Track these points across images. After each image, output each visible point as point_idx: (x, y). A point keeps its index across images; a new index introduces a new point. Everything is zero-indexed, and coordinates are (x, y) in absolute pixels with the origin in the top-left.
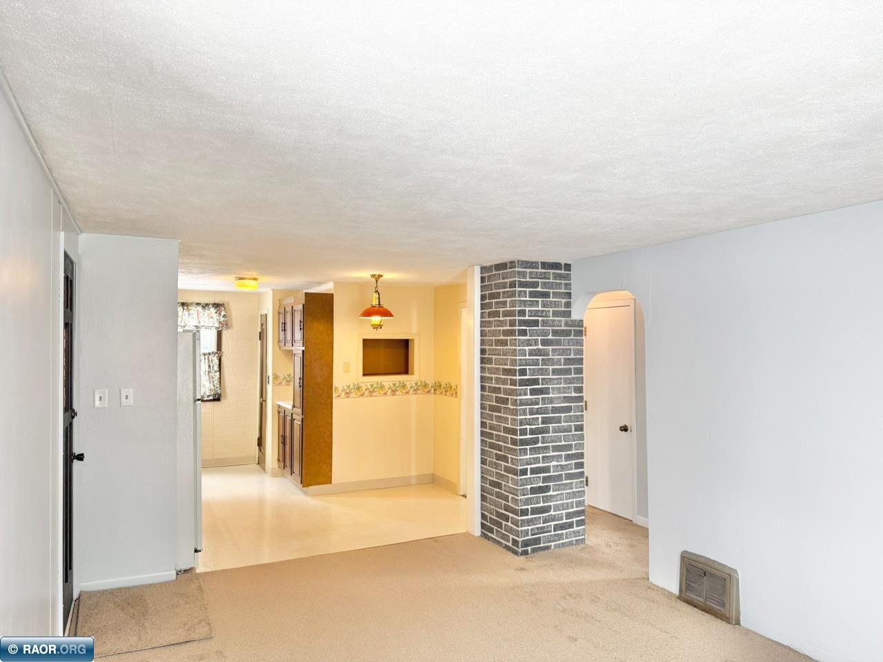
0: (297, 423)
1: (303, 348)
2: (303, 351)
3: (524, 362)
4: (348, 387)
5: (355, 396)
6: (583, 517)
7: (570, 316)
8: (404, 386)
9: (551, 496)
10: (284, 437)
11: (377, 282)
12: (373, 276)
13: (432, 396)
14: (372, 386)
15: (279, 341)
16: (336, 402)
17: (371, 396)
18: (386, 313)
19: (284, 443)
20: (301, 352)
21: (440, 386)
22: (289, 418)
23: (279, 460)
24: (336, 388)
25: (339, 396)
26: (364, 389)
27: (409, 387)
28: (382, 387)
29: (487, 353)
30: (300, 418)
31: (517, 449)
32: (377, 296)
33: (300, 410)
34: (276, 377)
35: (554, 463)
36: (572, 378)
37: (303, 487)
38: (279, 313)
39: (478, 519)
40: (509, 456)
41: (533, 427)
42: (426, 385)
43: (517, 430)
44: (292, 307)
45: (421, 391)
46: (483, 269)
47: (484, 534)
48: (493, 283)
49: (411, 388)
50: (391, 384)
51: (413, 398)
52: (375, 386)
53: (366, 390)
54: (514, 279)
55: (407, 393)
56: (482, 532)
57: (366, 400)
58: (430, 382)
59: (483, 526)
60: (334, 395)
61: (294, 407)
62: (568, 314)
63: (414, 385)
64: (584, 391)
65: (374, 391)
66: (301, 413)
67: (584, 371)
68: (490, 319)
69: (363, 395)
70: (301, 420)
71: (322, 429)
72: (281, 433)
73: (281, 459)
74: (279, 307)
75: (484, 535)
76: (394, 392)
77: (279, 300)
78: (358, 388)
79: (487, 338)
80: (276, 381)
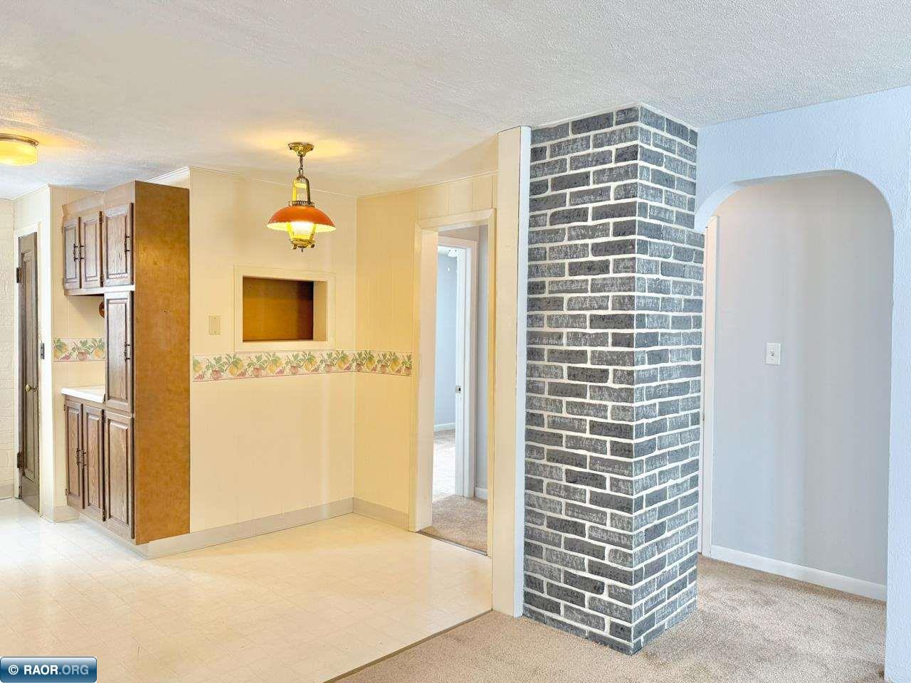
0: (120, 425)
1: (133, 288)
2: (132, 293)
3: (643, 301)
4: (218, 360)
5: (230, 376)
6: (695, 567)
7: (692, 226)
8: (311, 359)
9: (666, 539)
10: (82, 452)
11: (301, 160)
12: (294, 146)
13: (353, 375)
14: (259, 358)
15: (65, 281)
16: (194, 386)
17: (257, 376)
18: (321, 219)
19: (83, 465)
20: (127, 295)
21: (371, 358)
22: (95, 419)
23: (69, 492)
24: (196, 363)
25: (201, 377)
26: (245, 363)
27: (318, 360)
28: (276, 361)
29: (547, 290)
30: (128, 418)
31: (631, 464)
32: (304, 186)
33: (127, 405)
34: (58, 346)
35: (671, 482)
36: (692, 333)
37: (138, 544)
38: (65, 230)
39: (520, 587)
40: (607, 476)
41: (650, 421)
42: (344, 358)
43: (631, 427)
44: (101, 213)
45: (337, 366)
46: (537, 134)
47: (532, 612)
48: (568, 157)
49: (322, 362)
50: (290, 355)
51: (324, 377)
52: (264, 358)
53: (249, 365)
54: (634, 143)
55: (316, 370)
56: (525, 608)
57: (250, 383)
58: (351, 352)
59: (529, 598)
60: (193, 375)
61: (108, 397)
62: (689, 221)
63: (326, 357)
64: (702, 357)
65: (262, 368)
66: (129, 410)
67: (703, 324)
68: (556, 227)
69: (243, 374)
70: (129, 422)
71: (169, 436)
72: (74, 446)
73: (75, 490)
74: (65, 218)
75: (529, 614)
76: (295, 369)
77: (64, 207)
78: (236, 363)
79: (548, 262)
80: (59, 354)
